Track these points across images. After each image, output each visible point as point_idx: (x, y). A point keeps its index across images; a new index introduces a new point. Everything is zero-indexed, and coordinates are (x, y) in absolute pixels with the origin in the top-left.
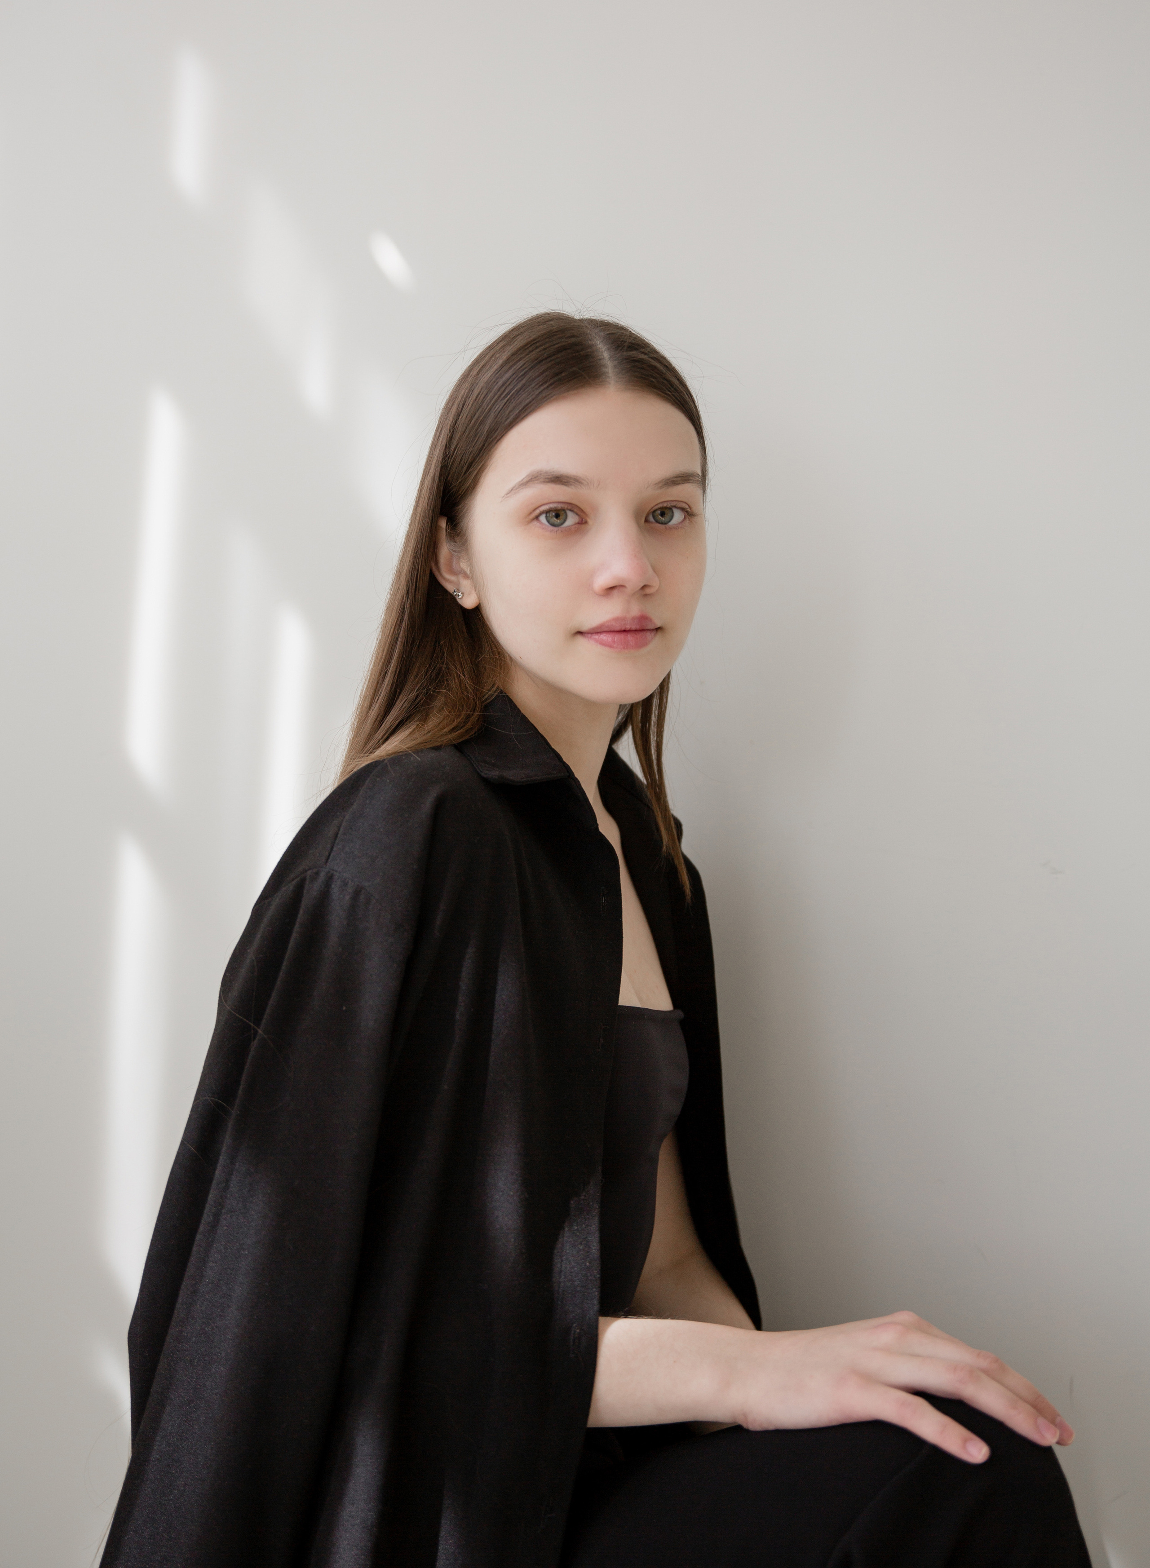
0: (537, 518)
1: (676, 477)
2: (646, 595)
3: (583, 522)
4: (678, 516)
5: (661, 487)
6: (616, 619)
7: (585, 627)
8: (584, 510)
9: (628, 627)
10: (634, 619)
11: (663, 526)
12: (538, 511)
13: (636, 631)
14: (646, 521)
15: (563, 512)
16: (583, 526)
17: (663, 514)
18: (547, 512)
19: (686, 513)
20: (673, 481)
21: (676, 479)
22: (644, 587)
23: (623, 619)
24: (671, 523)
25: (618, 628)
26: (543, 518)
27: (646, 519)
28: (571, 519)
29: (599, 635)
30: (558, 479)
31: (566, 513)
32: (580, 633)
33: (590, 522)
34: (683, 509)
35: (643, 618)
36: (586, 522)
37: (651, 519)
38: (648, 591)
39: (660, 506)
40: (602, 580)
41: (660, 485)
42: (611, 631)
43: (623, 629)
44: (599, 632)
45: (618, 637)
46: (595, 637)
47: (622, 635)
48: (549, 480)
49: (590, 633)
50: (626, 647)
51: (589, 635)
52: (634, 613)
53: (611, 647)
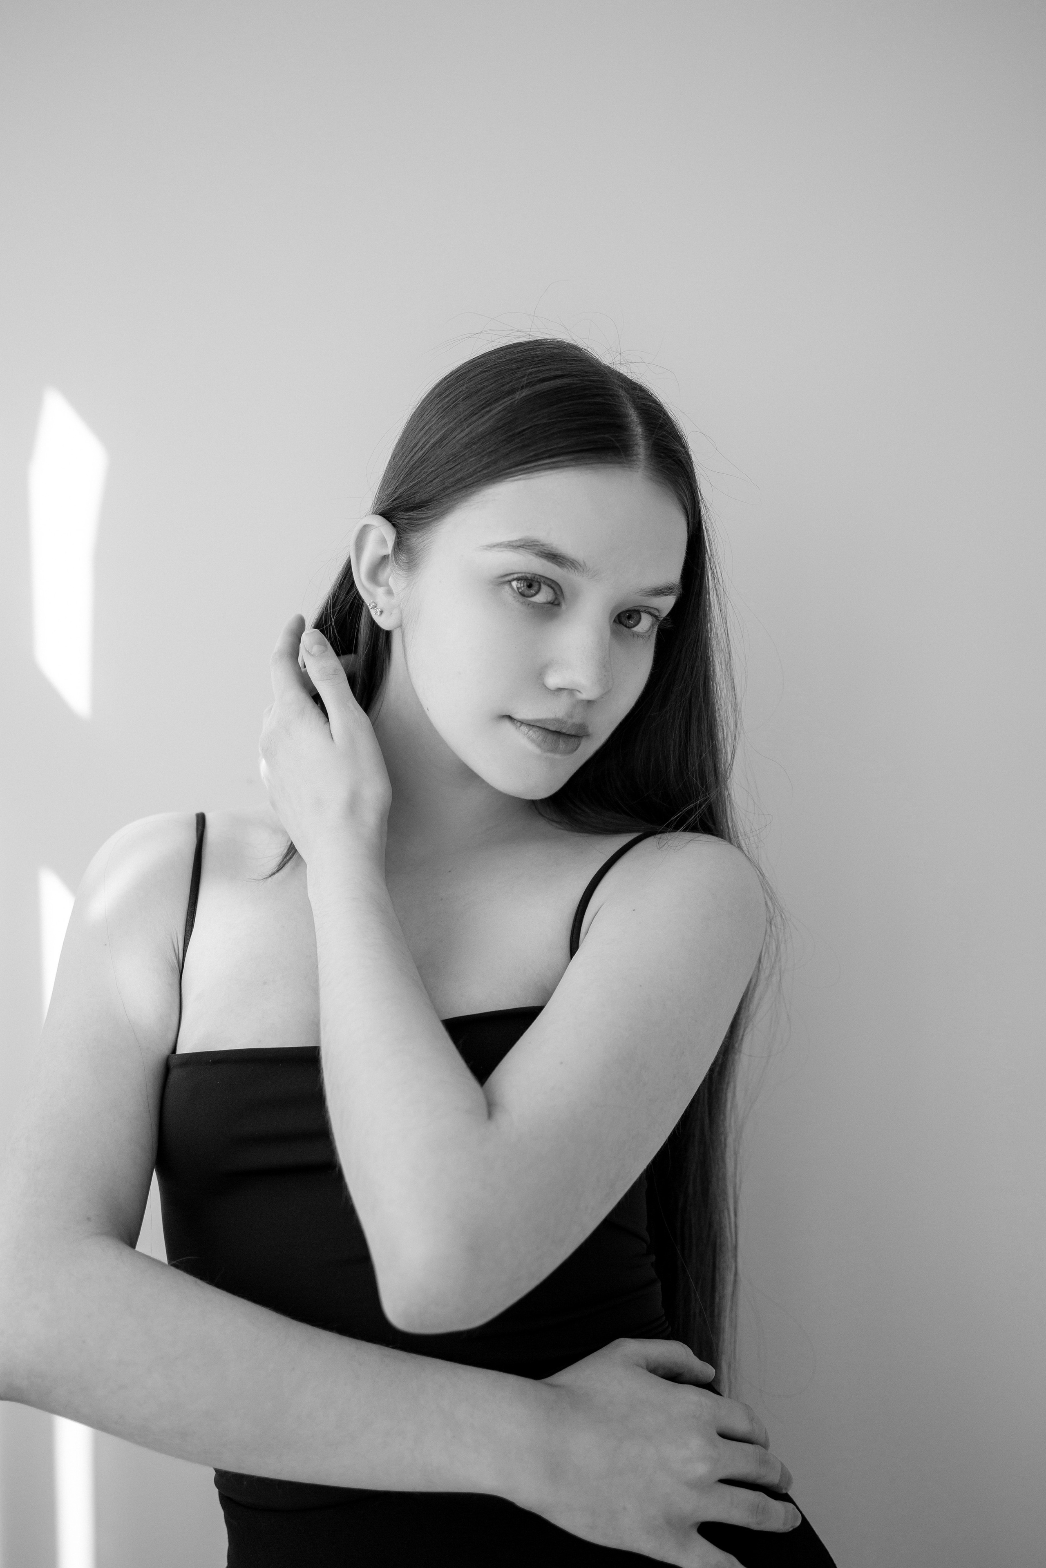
0: (510, 582)
1: (666, 588)
3: (556, 604)
4: (645, 624)
5: (649, 595)
6: (557, 720)
7: (518, 716)
8: (563, 590)
9: (564, 731)
10: (574, 725)
12: (512, 577)
13: (569, 735)
14: (615, 620)
15: (537, 584)
16: (556, 608)
17: (631, 617)
20: (662, 591)
21: (665, 590)
23: (564, 722)
25: (553, 729)
26: (514, 586)
27: (615, 618)
28: (543, 596)
29: (531, 727)
30: (554, 557)
31: (540, 585)
32: (510, 718)
33: (564, 606)
35: (581, 726)
36: (559, 604)
37: (621, 619)
40: (553, 680)
41: (649, 592)
42: (544, 729)
43: (558, 730)
44: (527, 724)
45: (550, 737)
46: (524, 729)
47: (555, 737)
48: (545, 555)
49: (519, 721)
50: (554, 750)
51: (519, 724)
52: (577, 720)
53: (539, 746)
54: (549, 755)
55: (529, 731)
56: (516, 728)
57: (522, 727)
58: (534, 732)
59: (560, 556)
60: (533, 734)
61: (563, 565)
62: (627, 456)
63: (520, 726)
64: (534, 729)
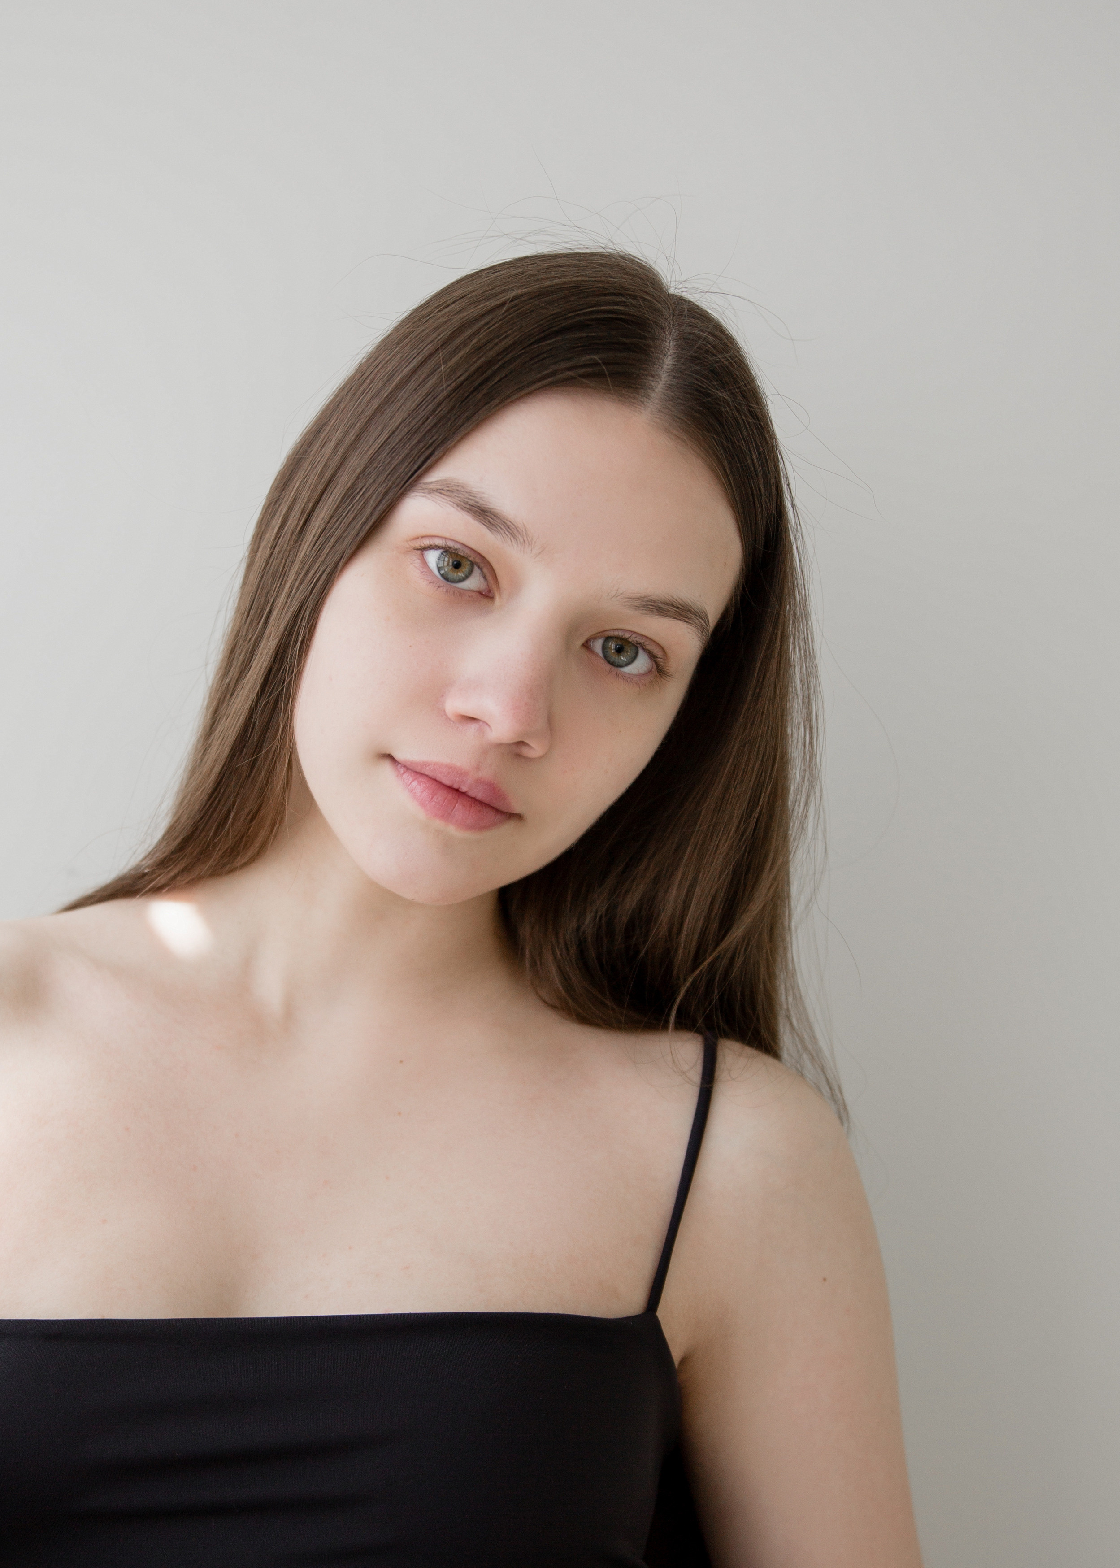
0: (424, 549)
1: (667, 604)
2: (519, 756)
3: (487, 595)
4: (641, 664)
5: (636, 608)
6: (451, 768)
7: (398, 756)
8: (498, 578)
9: (464, 789)
10: (479, 781)
11: (608, 667)
12: (427, 542)
13: (474, 799)
14: (586, 645)
15: (467, 564)
16: (485, 601)
17: (620, 651)
18: (447, 551)
19: (654, 663)
20: (660, 607)
21: (667, 607)
22: (521, 743)
23: (463, 774)
24: (627, 670)
25: (447, 782)
26: (432, 558)
27: (587, 641)
30: (481, 512)
31: (471, 568)
32: (390, 757)
33: (498, 600)
34: (652, 656)
35: (492, 787)
36: (492, 598)
37: (598, 646)
38: (525, 751)
39: (620, 634)
40: (455, 704)
41: (637, 603)
42: (435, 780)
43: (456, 786)
44: (417, 773)
45: (441, 795)
46: (408, 777)
47: (450, 796)
48: (468, 506)
49: (405, 766)
50: (446, 815)
51: (402, 770)
52: (486, 773)
53: (423, 804)
54: (438, 823)
55: (413, 781)
56: (397, 776)
57: (405, 776)
58: (419, 783)
59: (490, 512)
60: (418, 786)
61: (494, 528)
62: (636, 390)
63: (404, 773)
64: (421, 779)
